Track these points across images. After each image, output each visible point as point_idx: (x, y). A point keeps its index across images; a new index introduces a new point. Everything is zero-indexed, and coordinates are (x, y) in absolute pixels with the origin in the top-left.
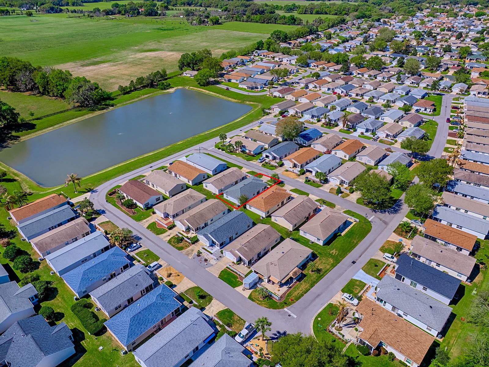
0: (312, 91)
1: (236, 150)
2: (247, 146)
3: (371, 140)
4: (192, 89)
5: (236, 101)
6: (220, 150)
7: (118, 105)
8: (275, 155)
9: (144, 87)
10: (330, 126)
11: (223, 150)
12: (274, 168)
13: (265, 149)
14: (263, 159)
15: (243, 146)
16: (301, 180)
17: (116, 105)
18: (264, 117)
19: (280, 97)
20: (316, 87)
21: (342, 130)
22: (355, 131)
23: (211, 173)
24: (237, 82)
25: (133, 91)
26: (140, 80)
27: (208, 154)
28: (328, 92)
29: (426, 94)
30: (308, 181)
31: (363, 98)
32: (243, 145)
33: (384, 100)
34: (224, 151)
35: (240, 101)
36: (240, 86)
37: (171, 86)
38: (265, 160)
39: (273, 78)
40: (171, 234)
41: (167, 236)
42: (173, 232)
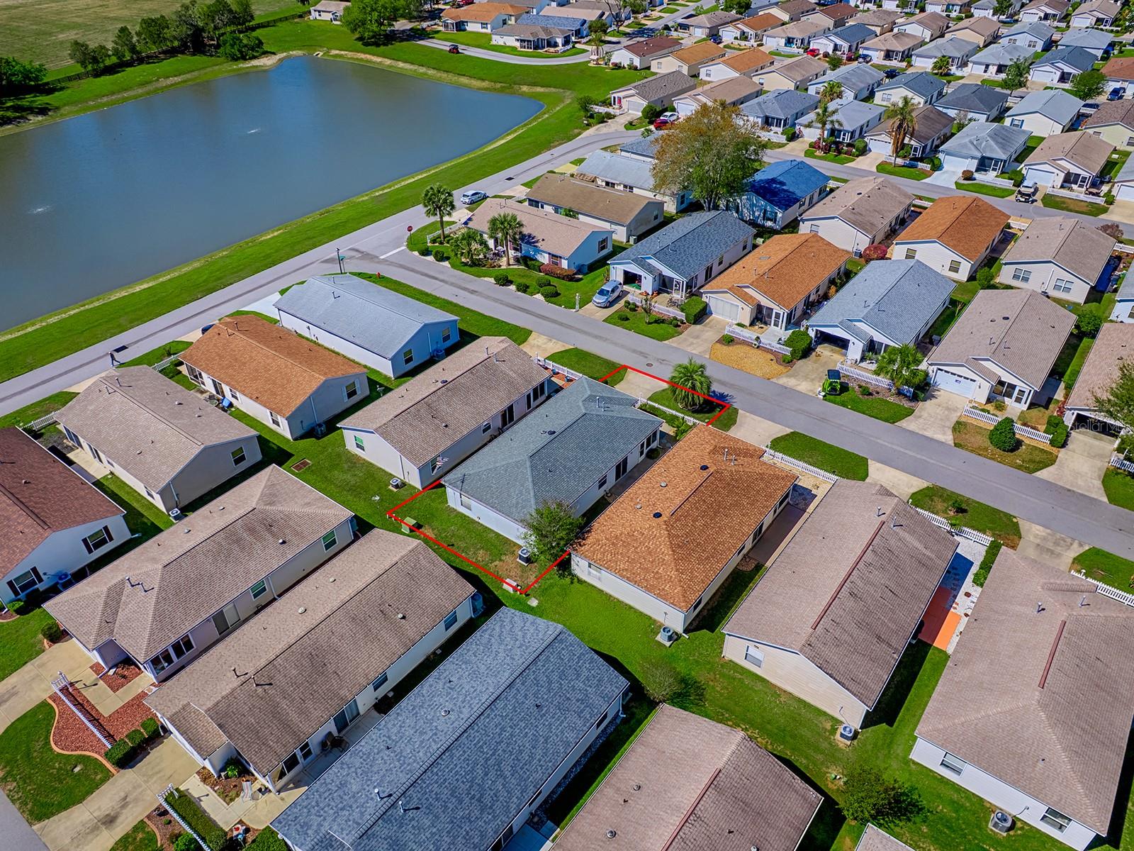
0: (734, 49)
1: (497, 255)
2: (540, 238)
3: (1013, 198)
4: (336, 56)
5: (485, 84)
6: (431, 258)
7: (66, 109)
8: (667, 272)
9: (172, 52)
10: (839, 152)
11: (441, 257)
12: (671, 329)
13: (618, 249)
14: (613, 291)
15: (523, 237)
16: (803, 387)
17: (57, 108)
18: (591, 131)
19: (636, 68)
20: (744, 36)
21: (890, 168)
22: (937, 167)
23: (386, 368)
24: (484, 30)
25: (130, 64)
26: (154, 27)
27: (379, 279)
28: (788, 49)
29: (1112, 45)
30: (838, 388)
31: (910, 65)
32: (526, 231)
33: (987, 66)
34: (446, 264)
35: (498, 85)
36: (497, 40)
37: (266, 48)
38: (625, 293)
39: (603, 14)
40: (123, 807)
41: (96, 823)
42: (140, 790)
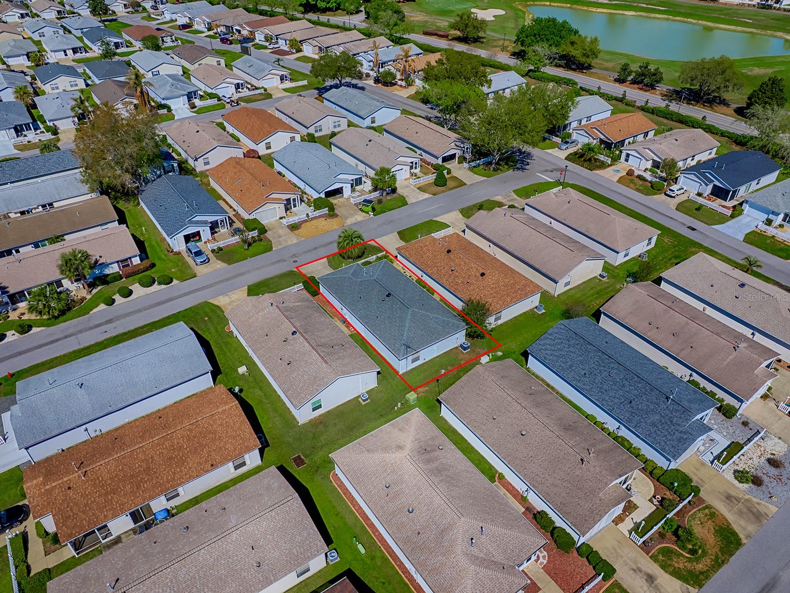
40: (640, 571)
41: (653, 587)
42: (628, 560)
